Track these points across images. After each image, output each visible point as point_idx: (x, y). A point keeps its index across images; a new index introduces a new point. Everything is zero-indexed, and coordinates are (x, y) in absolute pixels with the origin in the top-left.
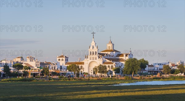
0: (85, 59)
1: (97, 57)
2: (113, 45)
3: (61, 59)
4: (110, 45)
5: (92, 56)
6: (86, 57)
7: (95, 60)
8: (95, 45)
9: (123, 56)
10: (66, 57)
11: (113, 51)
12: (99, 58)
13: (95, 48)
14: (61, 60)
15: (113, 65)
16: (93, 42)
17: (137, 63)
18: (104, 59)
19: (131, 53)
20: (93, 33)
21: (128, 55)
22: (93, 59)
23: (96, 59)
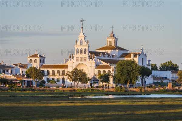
0: (70, 60)
1: (88, 58)
2: (116, 39)
3: (33, 59)
4: (112, 39)
5: (79, 56)
6: (70, 57)
7: (83, 62)
8: (85, 39)
9: (130, 57)
10: (41, 56)
11: (116, 49)
12: (90, 59)
13: (85, 43)
14: (33, 61)
15: (111, 70)
16: (81, 34)
17: (134, 67)
18: (98, 60)
19: (142, 52)
20: (82, 21)
21: (137, 56)
22: (81, 61)
23: (85, 60)
